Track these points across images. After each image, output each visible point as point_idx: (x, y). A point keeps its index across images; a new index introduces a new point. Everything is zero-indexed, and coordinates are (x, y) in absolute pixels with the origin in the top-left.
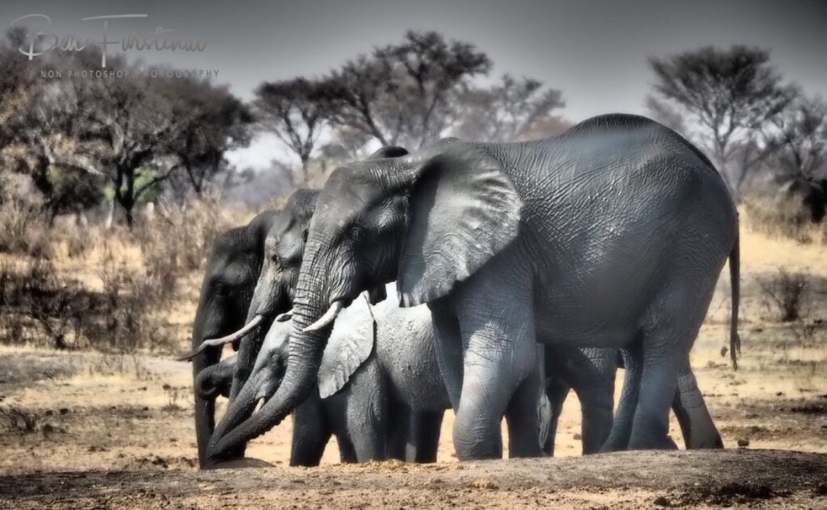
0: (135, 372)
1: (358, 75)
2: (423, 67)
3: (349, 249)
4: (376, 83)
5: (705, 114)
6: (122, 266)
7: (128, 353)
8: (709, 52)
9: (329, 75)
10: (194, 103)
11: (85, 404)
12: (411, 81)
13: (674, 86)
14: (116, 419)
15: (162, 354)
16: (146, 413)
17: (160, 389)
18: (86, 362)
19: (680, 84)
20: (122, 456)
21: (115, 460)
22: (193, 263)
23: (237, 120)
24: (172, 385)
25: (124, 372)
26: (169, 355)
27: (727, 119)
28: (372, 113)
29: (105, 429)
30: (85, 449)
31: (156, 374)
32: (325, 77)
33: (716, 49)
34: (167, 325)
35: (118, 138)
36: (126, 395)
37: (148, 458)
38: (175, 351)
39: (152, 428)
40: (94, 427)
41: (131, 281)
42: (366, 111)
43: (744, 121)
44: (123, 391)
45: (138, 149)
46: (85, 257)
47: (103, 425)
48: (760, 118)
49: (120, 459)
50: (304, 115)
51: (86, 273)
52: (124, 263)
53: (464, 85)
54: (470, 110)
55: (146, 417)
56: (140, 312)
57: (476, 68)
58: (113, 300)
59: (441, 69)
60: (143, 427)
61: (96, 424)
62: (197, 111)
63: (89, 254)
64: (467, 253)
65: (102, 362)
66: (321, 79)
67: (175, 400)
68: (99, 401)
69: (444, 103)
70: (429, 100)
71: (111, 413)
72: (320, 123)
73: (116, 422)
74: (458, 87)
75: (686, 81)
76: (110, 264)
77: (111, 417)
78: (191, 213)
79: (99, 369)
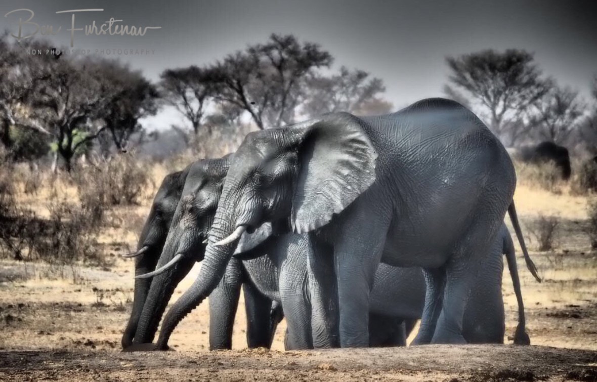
0: (73, 278)
1: (236, 65)
2: (283, 60)
3: (252, 189)
4: (248, 72)
5: (485, 99)
6: (64, 201)
7: (68, 264)
8: (490, 54)
9: (215, 65)
10: (116, 83)
11: (36, 301)
12: (274, 71)
13: (464, 78)
14: (58, 312)
15: (92, 265)
16: (80, 308)
17: (91, 291)
18: (37, 270)
19: (468, 76)
20: (62, 339)
21: (58, 342)
22: (115, 200)
23: (148, 96)
24: (99, 288)
25: (64, 278)
26: (97, 266)
27: (501, 103)
28: (246, 93)
29: (50, 319)
30: (36, 333)
31: (87, 280)
32: (212, 66)
33: (495, 52)
34: (96, 244)
35: (62, 107)
36: (66, 295)
37: (81, 341)
38: (102, 263)
39: (84, 319)
40: (43, 317)
41: (70, 212)
42: (240, 92)
43: (513, 105)
44: (64, 292)
45: (76, 115)
46: (37, 194)
47: (49, 316)
48: (526, 102)
49: (62, 341)
50: (196, 94)
51: (38, 205)
52: (65, 199)
53: (311, 73)
54: (316, 92)
55: (80, 311)
56: (77, 234)
57: (321, 62)
58: (57, 225)
59: (295, 62)
60: (78, 319)
61: (44, 315)
62: (120, 89)
63: (40, 192)
64: (341, 193)
65: (48, 270)
66: (209, 67)
67: (101, 299)
68: (46, 299)
69: (297, 87)
70: (287, 84)
71: (55, 308)
72: (207, 99)
73: (58, 314)
74: (308, 75)
75: (473, 74)
76: (55, 199)
77: (55, 310)
78: (114, 163)
79: (47, 275)
